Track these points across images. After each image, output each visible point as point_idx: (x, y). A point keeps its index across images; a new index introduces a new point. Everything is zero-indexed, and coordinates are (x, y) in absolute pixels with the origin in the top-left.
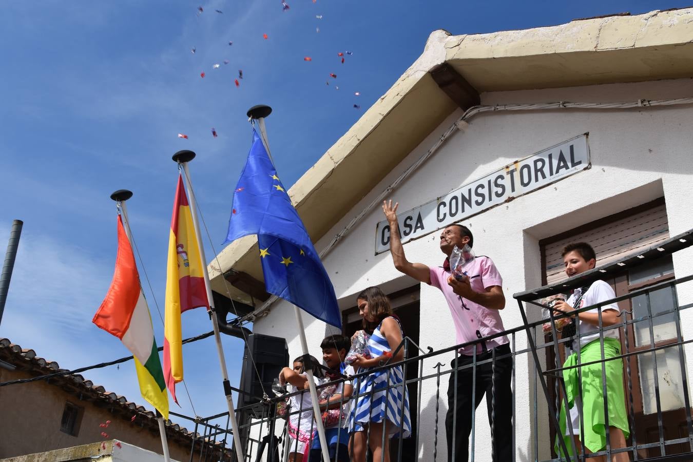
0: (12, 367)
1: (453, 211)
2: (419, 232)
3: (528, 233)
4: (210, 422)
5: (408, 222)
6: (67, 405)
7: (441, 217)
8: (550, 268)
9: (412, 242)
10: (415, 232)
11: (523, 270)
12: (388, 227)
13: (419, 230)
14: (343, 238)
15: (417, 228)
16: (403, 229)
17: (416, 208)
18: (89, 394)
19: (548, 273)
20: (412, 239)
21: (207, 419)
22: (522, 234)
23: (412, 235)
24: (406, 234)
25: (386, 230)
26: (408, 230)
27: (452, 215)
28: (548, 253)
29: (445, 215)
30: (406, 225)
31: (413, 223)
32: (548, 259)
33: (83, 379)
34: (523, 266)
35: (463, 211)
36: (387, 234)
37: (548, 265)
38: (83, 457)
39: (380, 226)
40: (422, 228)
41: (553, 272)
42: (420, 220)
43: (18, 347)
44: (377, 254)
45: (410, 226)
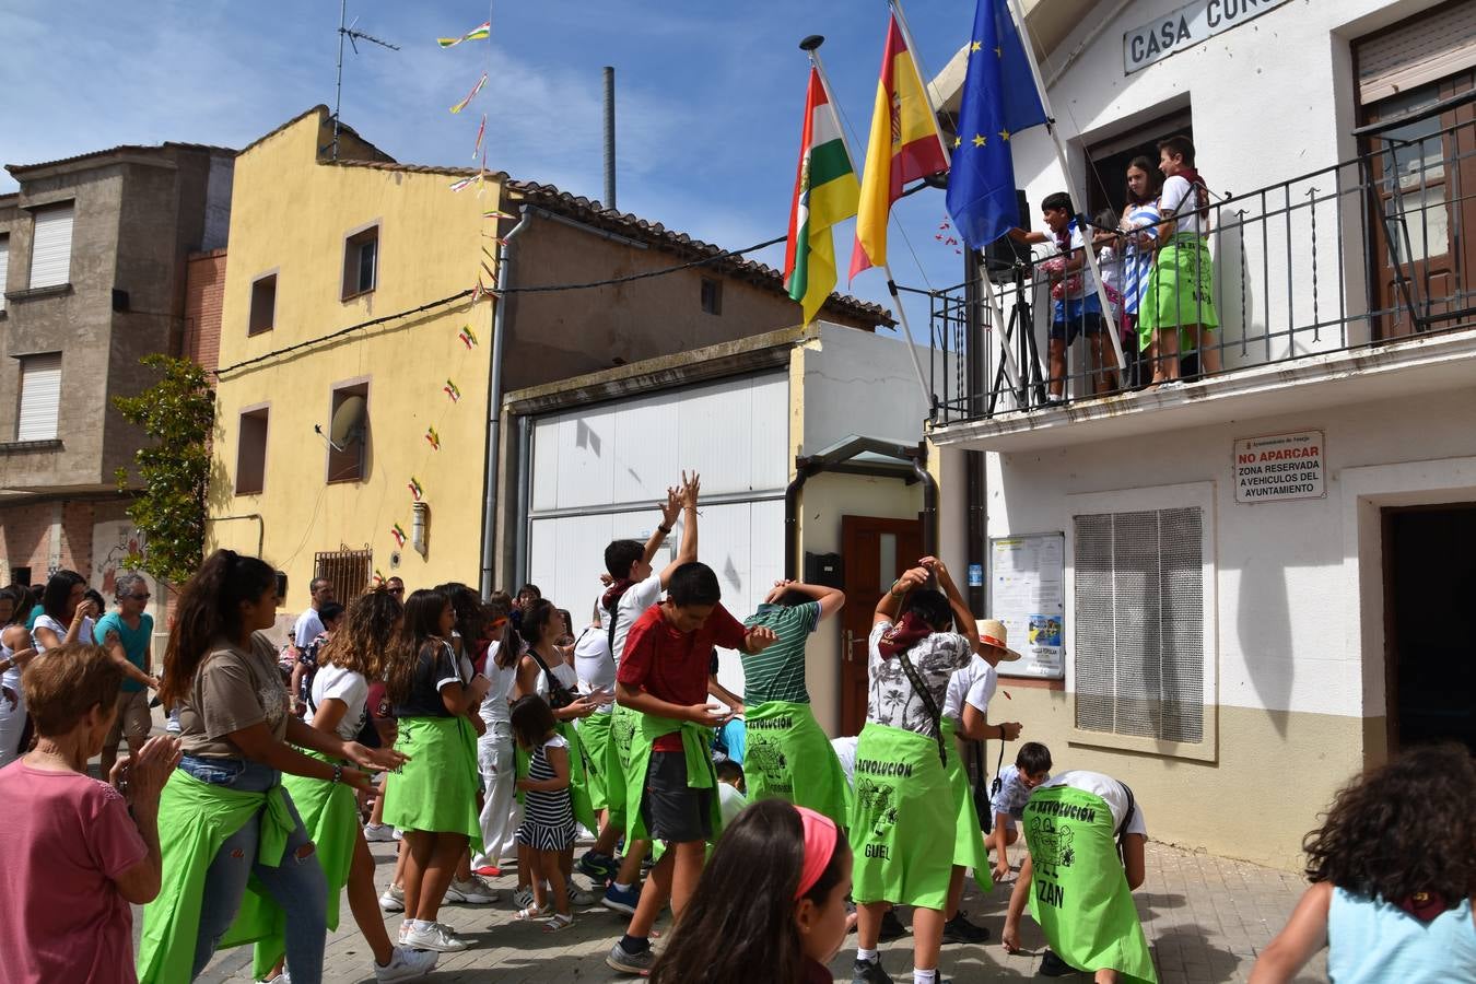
0: (644, 246)
1: (1231, 11)
2: (1184, 42)
3: (1335, 33)
4: (949, 295)
5: (1168, 30)
6: (703, 281)
7: (1214, 20)
8: (1365, 75)
9: (1175, 55)
10: (1178, 42)
11: (1332, 83)
12: (1140, 39)
13: (1184, 40)
14: (1078, 58)
15: (1180, 37)
16: (1160, 39)
17: (1177, 10)
18: (727, 265)
19: (1362, 82)
20: (1175, 52)
21: (945, 291)
22: (1329, 35)
23: (1175, 47)
24: (1166, 46)
25: (1138, 42)
26: (1168, 40)
27: (1229, 17)
28: (1361, 56)
29: (1219, 17)
30: (1165, 34)
31: (1175, 30)
32: (1361, 64)
33: (718, 249)
34: (1331, 77)
35: (1245, 10)
36: (1139, 47)
37: (1361, 72)
38: (785, 342)
39: (1128, 38)
40: (1188, 36)
41: (1368, 80)
42: (1183, 25)
43: (644, 221)
44: (1127, 74)
45: (1171, 36)
